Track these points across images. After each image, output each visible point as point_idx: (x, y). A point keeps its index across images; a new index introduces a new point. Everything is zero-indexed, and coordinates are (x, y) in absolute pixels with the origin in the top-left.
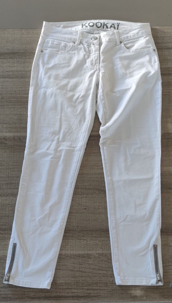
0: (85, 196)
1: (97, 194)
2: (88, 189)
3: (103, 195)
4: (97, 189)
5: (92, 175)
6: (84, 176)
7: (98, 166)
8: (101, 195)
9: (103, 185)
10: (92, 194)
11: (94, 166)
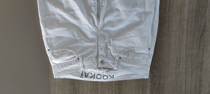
0: (205, 47)
1: (205, 37)
2: (200, 45)
3: (206, 33)
4: (201, 38)
5: (187, 41)
6: (188, 47)
7: (180, 37)
8: (206, 35)
9: (197, 32)
10: (204, 42)
11: (180, 39)
